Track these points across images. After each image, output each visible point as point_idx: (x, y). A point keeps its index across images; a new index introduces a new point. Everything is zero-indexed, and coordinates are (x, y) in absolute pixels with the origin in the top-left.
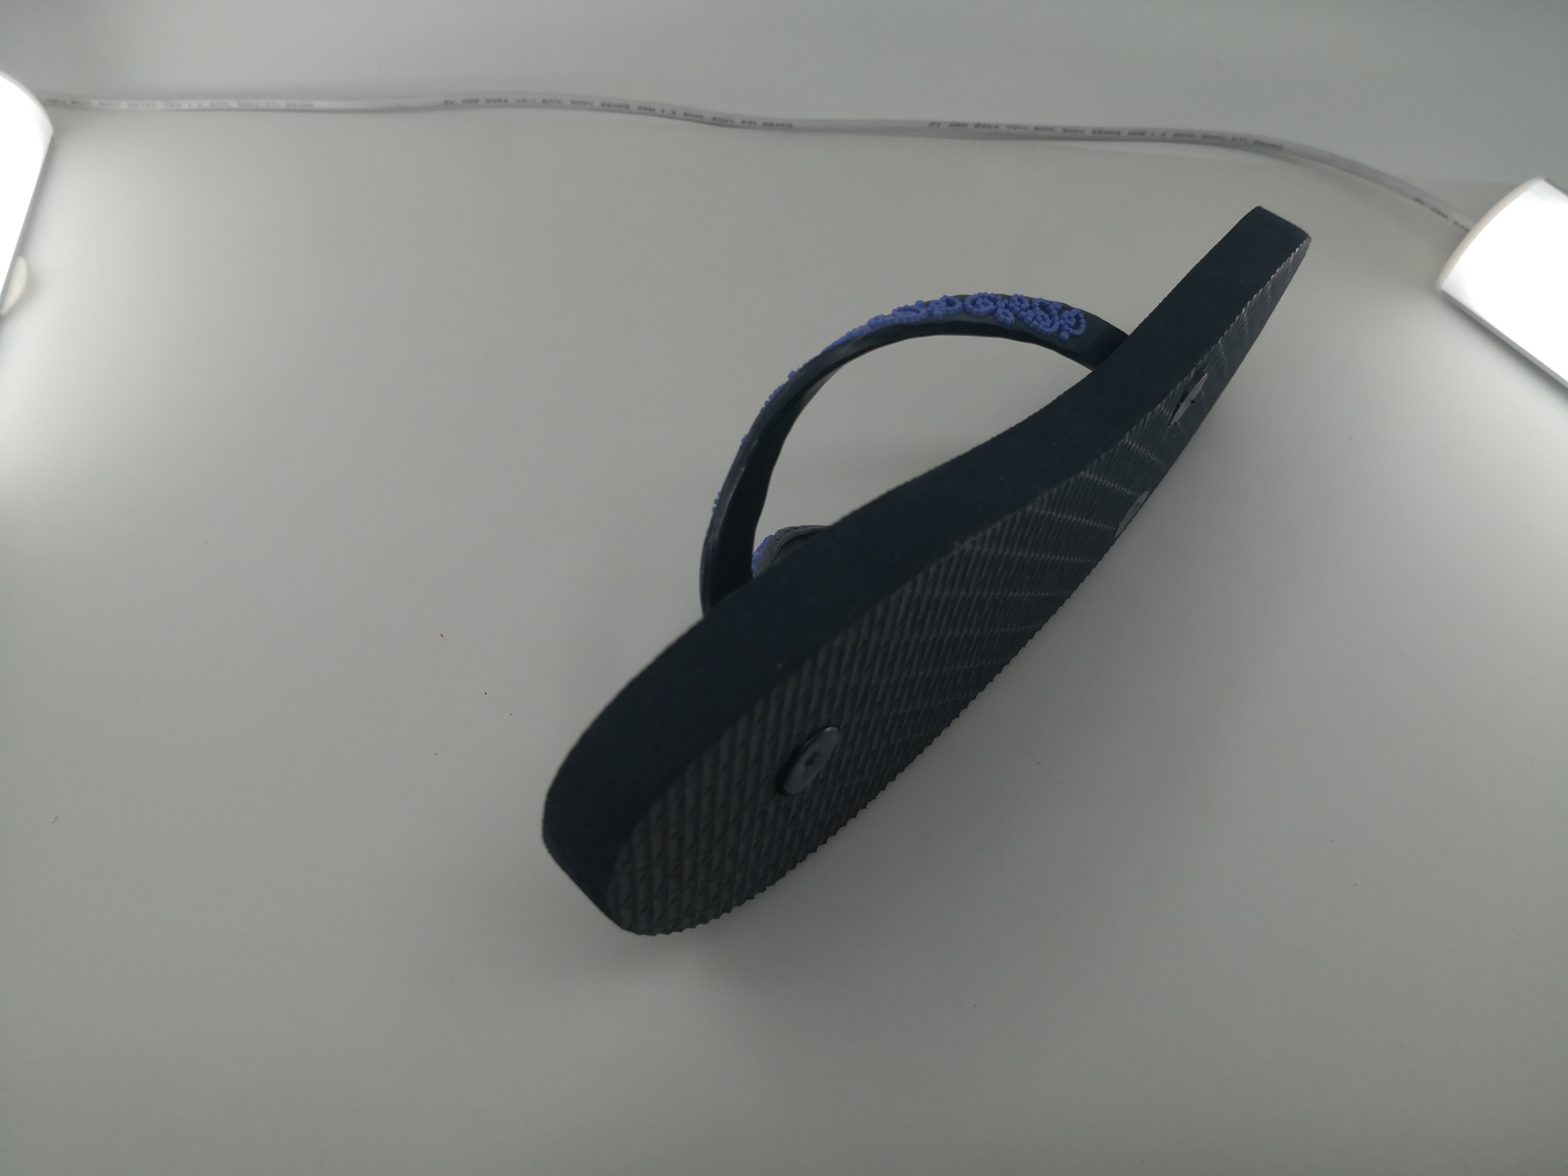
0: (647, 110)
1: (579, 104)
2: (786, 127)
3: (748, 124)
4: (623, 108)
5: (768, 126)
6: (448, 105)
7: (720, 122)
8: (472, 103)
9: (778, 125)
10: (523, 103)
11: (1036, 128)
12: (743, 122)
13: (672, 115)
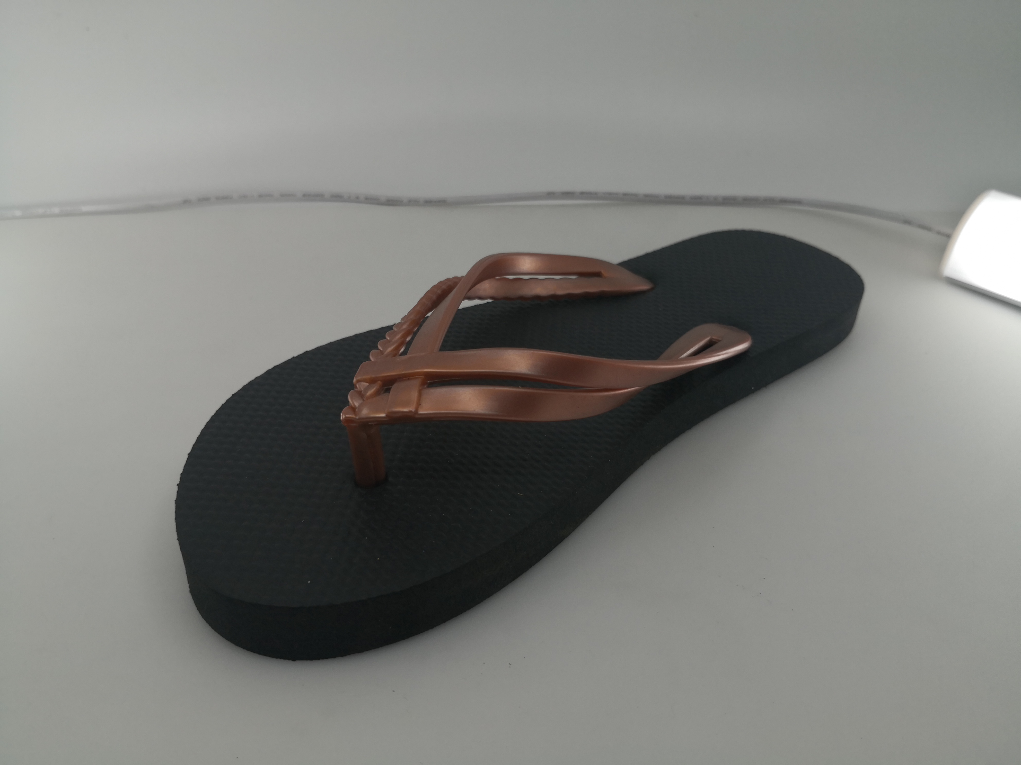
0: (337, 198)
1: (287, 197)
2: (440, 203)
3: (413, 203)
4: (318, 197)
5: (429, 203)
6: (186, 203)
7: (391, 202)
8: (204, 200)
9: (435, 202)
10: (244, 198)
11: (625, 195)
12: (410, 201)
13: (357, 199)
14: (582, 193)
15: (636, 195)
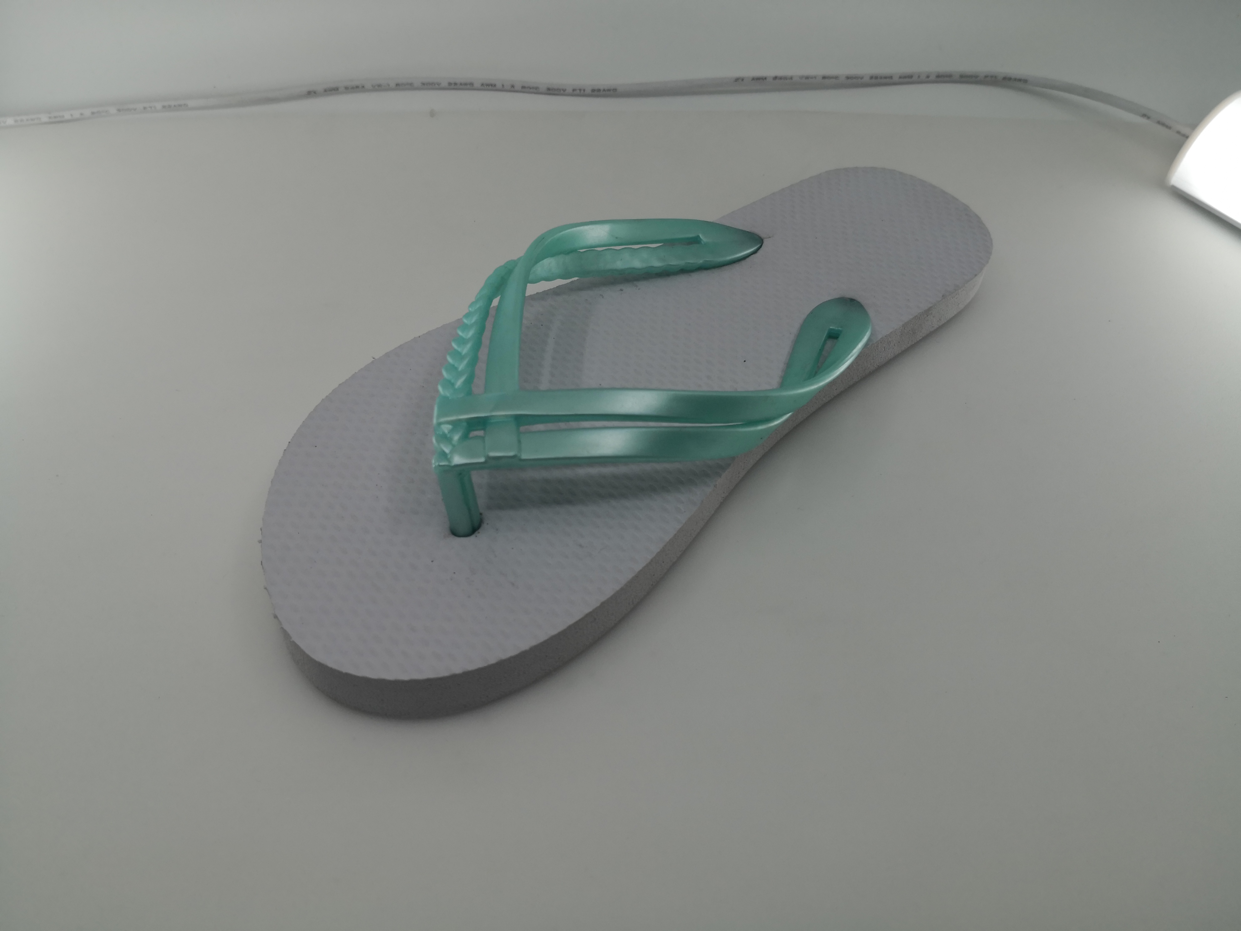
0: (489, 86)
1: (429, 85)
2: (611, 91)
3: (578, 92)
4: (467, 86)
5: (596, 93)
6: (311, 94)
7: (554, 91)
8: (332, 91)
9: (604, 90)
10: (378, 88)
11: (824, 78)
12: (574, 90)
13: (512, 89)
14: (775, 78)
15: (836, 77)
